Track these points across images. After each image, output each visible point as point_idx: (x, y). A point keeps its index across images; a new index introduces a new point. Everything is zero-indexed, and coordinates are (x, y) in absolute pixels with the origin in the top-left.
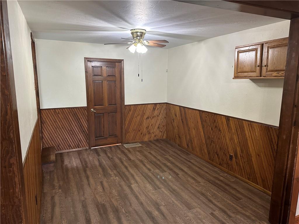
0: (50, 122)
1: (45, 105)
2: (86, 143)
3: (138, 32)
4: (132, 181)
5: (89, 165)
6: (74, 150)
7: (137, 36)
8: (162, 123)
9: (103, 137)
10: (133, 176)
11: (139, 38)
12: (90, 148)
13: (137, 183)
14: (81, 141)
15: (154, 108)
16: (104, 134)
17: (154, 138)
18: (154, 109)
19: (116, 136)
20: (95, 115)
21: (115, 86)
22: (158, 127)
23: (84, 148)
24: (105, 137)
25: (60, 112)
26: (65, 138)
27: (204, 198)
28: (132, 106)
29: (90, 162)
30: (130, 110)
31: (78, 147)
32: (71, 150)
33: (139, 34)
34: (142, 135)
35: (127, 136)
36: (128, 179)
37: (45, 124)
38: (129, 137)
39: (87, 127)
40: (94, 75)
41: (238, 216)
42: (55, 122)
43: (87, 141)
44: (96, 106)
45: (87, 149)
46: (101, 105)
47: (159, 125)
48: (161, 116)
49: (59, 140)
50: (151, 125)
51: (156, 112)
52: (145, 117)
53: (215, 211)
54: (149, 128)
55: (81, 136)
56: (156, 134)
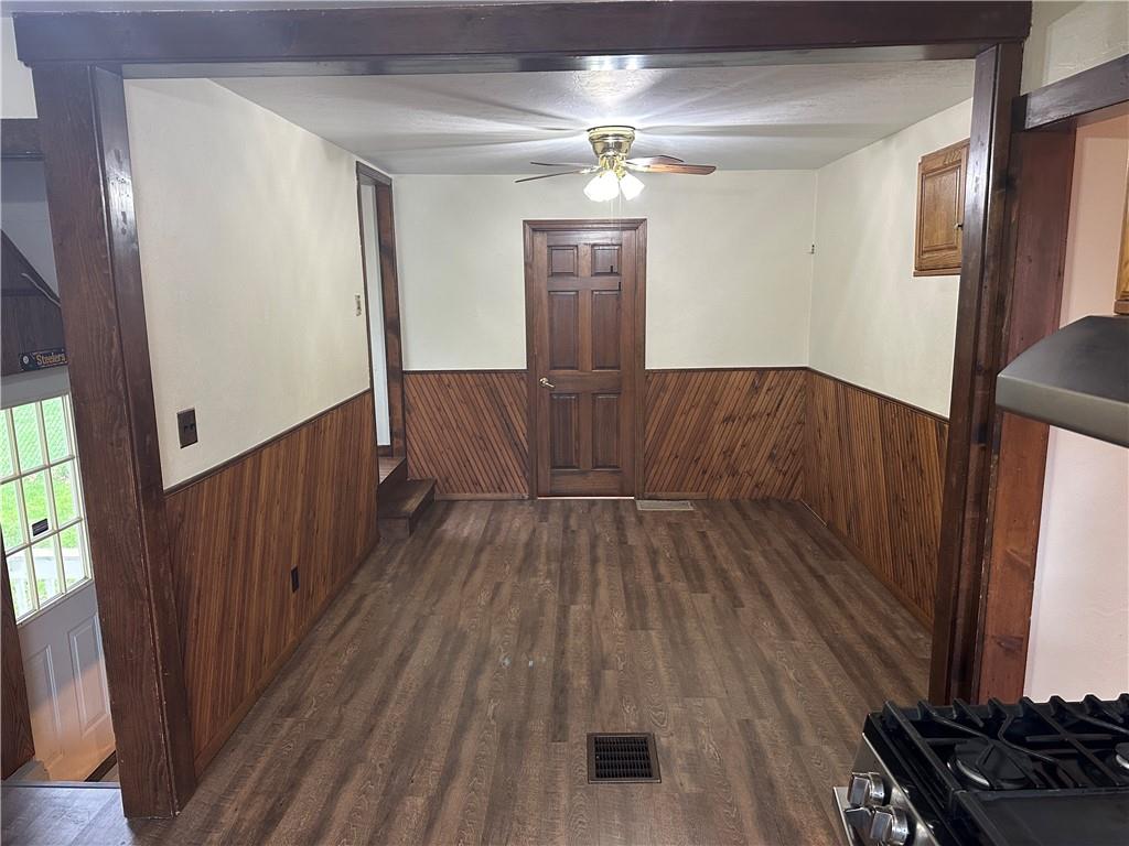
0: (427, 407)
1: (415, 361)
2: (523, 481)
3: (607, 136)
4: (583, 597)
5: (499, 540)
6: (488, 496)
7: (607, 148)
8: (787, 442)
9: (574, 467)
10: (595, 584)
11: (611, 153)
12: (532, 498)
13: (593, 603)
14: (508, 473)
15: (754, 383)
16: (578, 461)
17: (755, 494)
18: (755, 389)
19: (616, 469)
20: (552, 399)
21: (619, 307)
22: (771, 457)
23: (516, 495)
24: (582, 468)
25: (454, 384)
26: (464, 457)
27: (763, 680)
28: (671, 375)
29: (508, 532)
30: (663, 388)
31: (499, 488)
32: (480, 495)
33: (611, 140)
34: (706, 477)
35: (652, 475)
36: (574, 591)
37: (413, 414)
38: (657, 477)
39: (525, 432)
40: (553, 275)
41: (826, 749)
42: (439, 410)
43: (524, 474)
44: (555, 368)
45: (522, 500)
46: (572, 368)
47: (774, 447)
48: (782, 414)
49: (448, 462)
50: (743, 446)
51: (763, 401)
52: (720, 414)
53: (761, 717)
54: (734, 456)
55: (508, 459)
56: (762, 478)
